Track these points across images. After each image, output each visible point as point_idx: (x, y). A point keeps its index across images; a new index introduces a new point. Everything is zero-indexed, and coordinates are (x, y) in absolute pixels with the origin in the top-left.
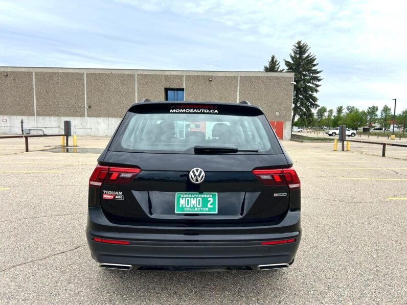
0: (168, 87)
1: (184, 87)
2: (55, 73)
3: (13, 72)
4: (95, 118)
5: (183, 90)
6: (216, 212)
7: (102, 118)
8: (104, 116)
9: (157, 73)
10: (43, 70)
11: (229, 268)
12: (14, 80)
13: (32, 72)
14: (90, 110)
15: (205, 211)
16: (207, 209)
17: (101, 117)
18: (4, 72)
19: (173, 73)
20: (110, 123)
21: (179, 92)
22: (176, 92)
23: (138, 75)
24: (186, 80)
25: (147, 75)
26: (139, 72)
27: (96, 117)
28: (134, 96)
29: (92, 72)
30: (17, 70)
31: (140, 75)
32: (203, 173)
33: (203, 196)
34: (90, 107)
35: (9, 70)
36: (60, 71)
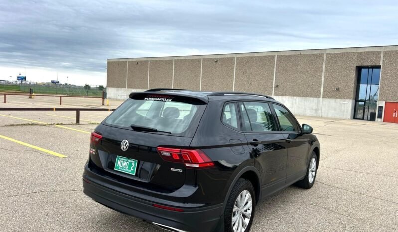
0: (360, 65)
1: (381, 64)
2: (251, 57)
3: (222, 59)
4: (281, 97)
5: (379, 67)
6: (134, 174)
7: (287, 97)
8: (290, 95)
9: (348, 51)
10: (243, 56)
11: (144, 220)
12: (222, 65)
13: (234, 58)
14: (277, 88)
15: (129, 172)
16: (130, 171)
17: (287, 95)
18: (215, 59)
19: (367, 50)
20: (294, 101)
21: (374, 69)
22: (370, 70)
23: (327, 54)
24: (384, 56)
25: (337, 54)
26: (328, 52)
27: (282, 95)
28: (321, 76)
29: (282, 54)
30: (224, 56)
31: (329, 54)
32: (128, 144)
33: (129, 161)
34: (277, 86)
35: (219, 57)
36: (256, 55)
